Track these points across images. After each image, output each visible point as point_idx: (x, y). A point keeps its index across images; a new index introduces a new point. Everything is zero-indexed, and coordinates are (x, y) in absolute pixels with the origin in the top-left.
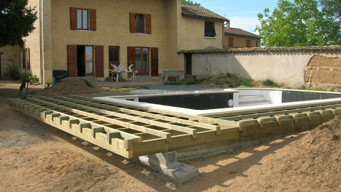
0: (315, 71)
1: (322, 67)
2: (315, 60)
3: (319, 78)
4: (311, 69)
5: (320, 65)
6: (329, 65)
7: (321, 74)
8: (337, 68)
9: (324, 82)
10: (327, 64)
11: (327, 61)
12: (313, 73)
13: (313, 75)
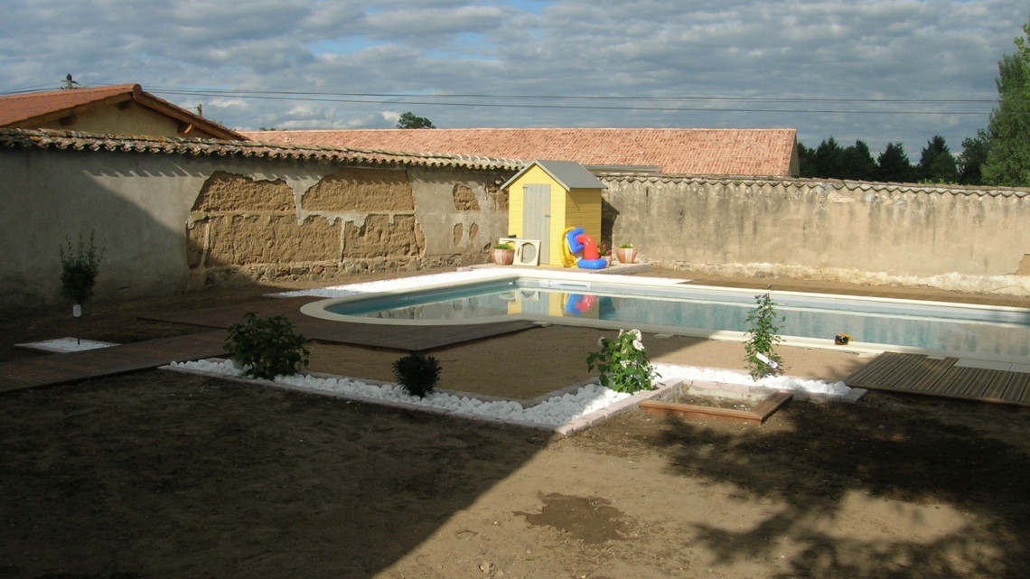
0: (219, 227)
1: (237, 212)
2: (218, 190)
3: (231, 250)
4: (207, 219)
5: (231, 207)
6: (256, 205)
7: (238, 237)
8: (278, 212)
9: (247, 260)
10: (252, 203)
11: (252, 191)
12: (213, 233)
13: (214, 244)
